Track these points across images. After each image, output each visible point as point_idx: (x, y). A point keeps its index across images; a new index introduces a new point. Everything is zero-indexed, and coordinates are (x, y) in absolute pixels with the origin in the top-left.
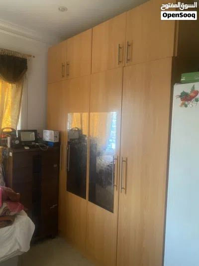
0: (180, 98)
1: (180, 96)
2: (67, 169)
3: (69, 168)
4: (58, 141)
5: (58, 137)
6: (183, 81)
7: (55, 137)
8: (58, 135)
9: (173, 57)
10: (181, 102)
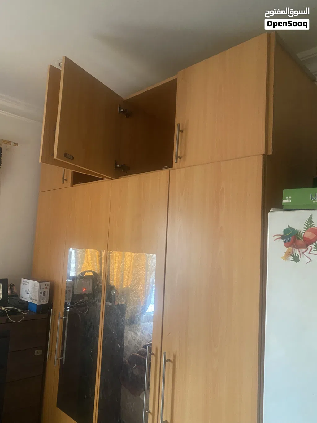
0: (282, 241)
1: (283, 237)
2: (62, 360)
3: (64, 358)
4: (46, 302)
5: (47, 294)
6: (287, 204)
7: (41, 293)
8: (47, 291)
9: (264, 156)
10: (286, 249)
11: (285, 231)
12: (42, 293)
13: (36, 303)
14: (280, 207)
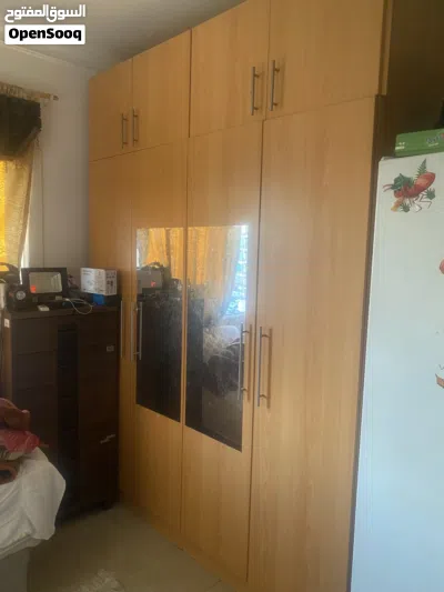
0: (392, 192)
2: (138, 356)
3: (141, 353)
4: (114, 293)
5: (115, 284)
6: (400, 151)
7: (108, 283)
8: (115, 280)
9: (377, 96)
10: (396, 200)
11: (396, 180)
12: (110, 283)
13: (104, 293)
14: (392, 154)
